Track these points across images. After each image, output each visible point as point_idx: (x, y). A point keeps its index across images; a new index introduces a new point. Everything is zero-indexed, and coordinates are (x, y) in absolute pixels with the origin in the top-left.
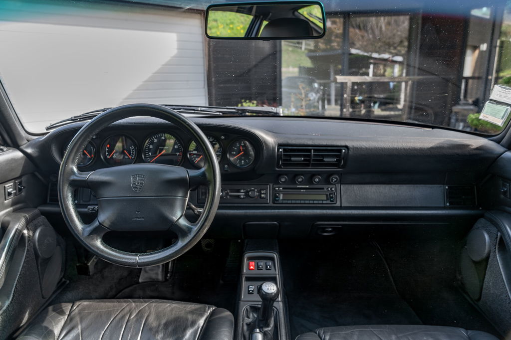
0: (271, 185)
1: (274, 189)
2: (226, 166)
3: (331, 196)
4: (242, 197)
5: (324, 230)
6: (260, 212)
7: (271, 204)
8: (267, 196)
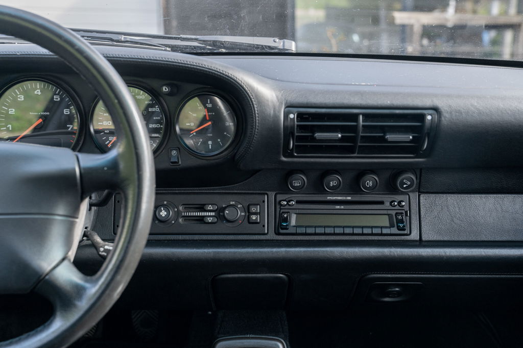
0: (272, 194)
1: (278, 203)
2: (174, 153)
3: (400, 217)
4: (210, 220)
5: (384, 290)
6: (247, 253)
7: (272, 236)
8: (262, 218)
